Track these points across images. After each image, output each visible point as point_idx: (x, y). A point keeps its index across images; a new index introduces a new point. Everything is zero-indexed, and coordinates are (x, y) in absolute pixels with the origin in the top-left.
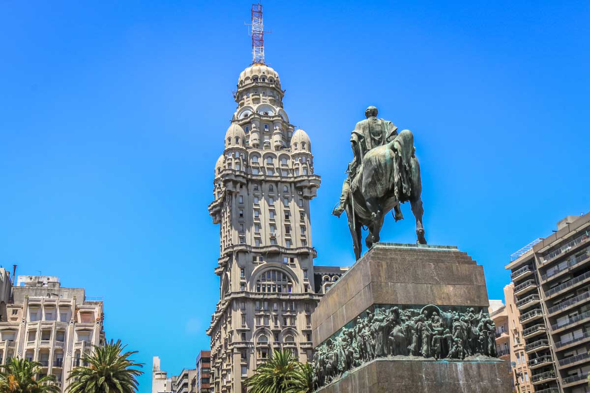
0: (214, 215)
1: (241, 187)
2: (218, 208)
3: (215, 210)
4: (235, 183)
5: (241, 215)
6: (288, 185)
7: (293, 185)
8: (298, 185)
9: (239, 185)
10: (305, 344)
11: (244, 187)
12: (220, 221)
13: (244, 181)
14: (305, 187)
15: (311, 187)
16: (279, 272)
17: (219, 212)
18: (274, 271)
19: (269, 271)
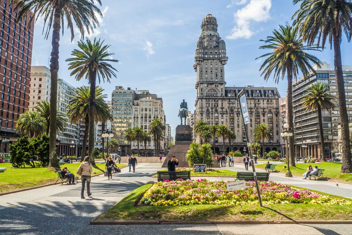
0: (195, 69)
1: (201, 62)
2: (196, 67)
3: (195, 67)
4: (199, 61)
5: (202, 71)
6: (217, 60)
7: (219, 60)
8: (221, 60)
9: (201, 61)
10: (221, 112)
11: (202, 62)
12: (197, 71)
13: (203, 60)
14: (223, 61)
15: (225, 61)
16: (213, 89)
17: (196, 68)
18: (212, 89)
19: (210, 89)
